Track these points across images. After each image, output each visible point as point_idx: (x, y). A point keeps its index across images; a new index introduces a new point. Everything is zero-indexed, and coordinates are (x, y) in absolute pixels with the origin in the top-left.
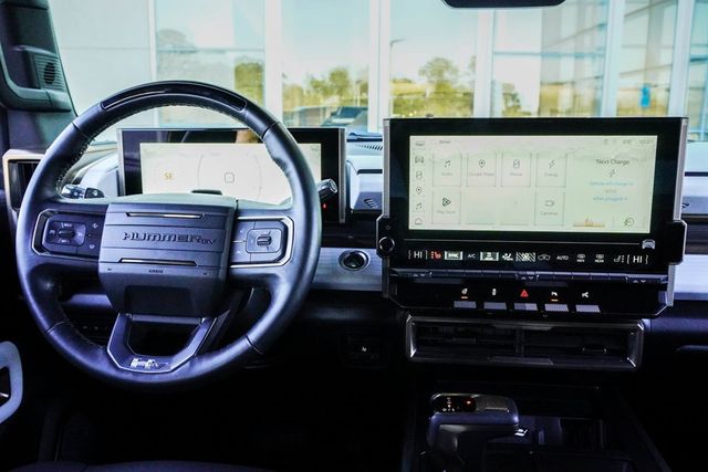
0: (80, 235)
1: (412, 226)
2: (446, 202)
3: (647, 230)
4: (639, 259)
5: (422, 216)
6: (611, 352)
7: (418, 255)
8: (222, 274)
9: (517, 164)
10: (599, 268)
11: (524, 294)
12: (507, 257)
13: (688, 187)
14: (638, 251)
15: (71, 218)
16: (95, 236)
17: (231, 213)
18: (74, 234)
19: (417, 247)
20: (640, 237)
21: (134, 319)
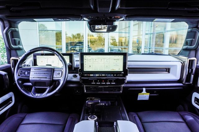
0: (26, 73)
1: (84, 70)
2: (90, 66)
3: (122, 70)
4: (121, 75)
5: (86, 69)
6: (118, 90)
7: (86, 75)
8: (51, 80)
9: (101, 60)
10: (115, 77)
11: (103, 81)
12: (100, 75)
13: (128, 63)
14: (121, 74)
15: (25, 70)
16: (29, 73)
17: (53, 69)
18: (25, 73)
19: (86, 74)
20: (121, 72)
21: (36, 87)
